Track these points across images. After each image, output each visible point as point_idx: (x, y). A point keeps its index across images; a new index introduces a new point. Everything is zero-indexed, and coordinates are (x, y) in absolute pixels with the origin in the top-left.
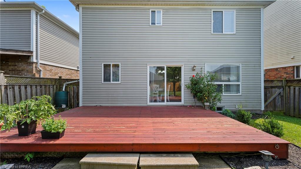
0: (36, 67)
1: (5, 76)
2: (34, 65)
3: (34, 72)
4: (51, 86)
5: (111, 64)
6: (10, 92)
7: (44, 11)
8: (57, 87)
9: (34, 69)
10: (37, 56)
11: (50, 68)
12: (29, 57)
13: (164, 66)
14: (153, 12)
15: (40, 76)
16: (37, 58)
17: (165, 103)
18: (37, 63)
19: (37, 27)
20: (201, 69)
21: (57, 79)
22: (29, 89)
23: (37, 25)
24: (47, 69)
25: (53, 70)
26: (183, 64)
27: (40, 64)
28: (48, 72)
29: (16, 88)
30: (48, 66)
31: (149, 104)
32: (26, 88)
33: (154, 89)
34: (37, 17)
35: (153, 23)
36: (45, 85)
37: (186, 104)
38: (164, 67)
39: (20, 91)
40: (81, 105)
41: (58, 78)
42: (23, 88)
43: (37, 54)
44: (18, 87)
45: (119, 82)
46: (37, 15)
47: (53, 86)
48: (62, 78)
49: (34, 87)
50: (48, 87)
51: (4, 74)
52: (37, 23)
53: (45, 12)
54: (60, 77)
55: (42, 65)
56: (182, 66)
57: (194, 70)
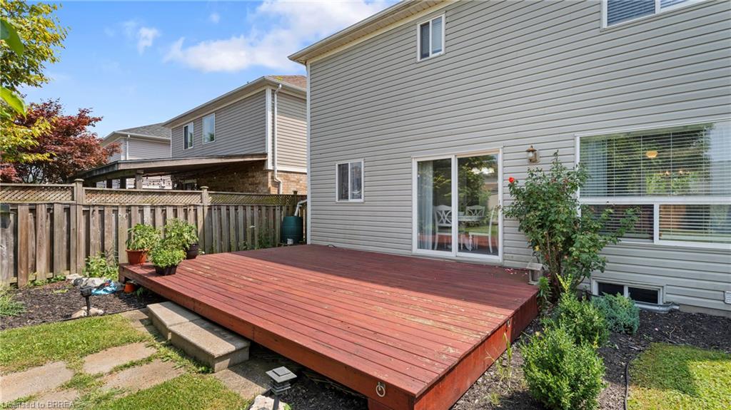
0: (273, 178)
1: (209, 194)
2: (270, 174)
3: (270, 185)
4: (277, 208)
5: (349, 162)
6: (215, 214)
7: (280, 86)
8: (288, 209)
9: (270, 180)
10: (273, 160)
11: (297, 176)
12: (263, 163)
13: (449, 157)
14: (425, 27)
15: (279, 190)
16: (273, 164)
17: (454, 254)
18: (273, 171)
19: (273, 114)
20: (556, 154)
21: (289, 195)
22: (240, 210)
23: (273, 110)
24: (292, 179)
25: (301, 180)
26: (499, 145)
27: (278, 171)
28: (292, 184)
29: (224, 209)
30: (292, 174)
31: (416, 251)
32: (236, 210)
33: (444, 218)
34: (273, 97)
35: (424, 55)
36: (266, 207)
37: (507, 263)
38: (450, 159)
39: (228, 215)
40: (309, 242)
41: (293, 194)
42: (232, 210)
43: (273, 157)
44: (225, 208)
45: (362, 200)
46: (273, 94)
47: (281, 207)
48: (298, 194)
49: (249, 209)
50: (271, 209)
51: (208, 190)
52: (273, 107)
53: (282, 86)
54: (295, 192)
55: (283, 173)
56: (499, 151)
57: (532, 161)
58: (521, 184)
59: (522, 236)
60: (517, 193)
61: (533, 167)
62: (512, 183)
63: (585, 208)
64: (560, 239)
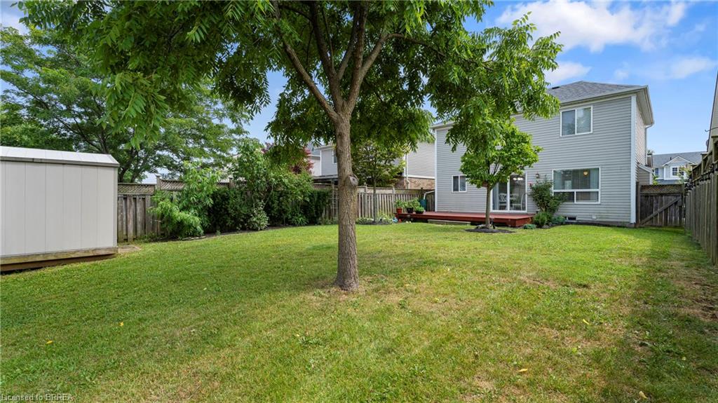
2: (405, 179)
3: (405, 185)
5: (459, 175)
9: (405, 182)
16: (406, 173)
17: (508, 210)
18: (406, 177)
20: (545, 176)
25: (416, 182)
27: (408, 177)
28: (413, 184)
30: (413, 179)
31: (492, 211)
37: (529, 213)
40: (436, 210)
43: (406, 170)
45: (465, 192)
47: (417, 195)
48: (424, 189)
50: (414, 196)
54: (422, 188)
57: (537, 178)
58: (534, 186)
59: (534, 203)
60: (532, 188)
61: (538, 180)
62: (531, 185)
63: (555, 193)
64: (546, 202)
